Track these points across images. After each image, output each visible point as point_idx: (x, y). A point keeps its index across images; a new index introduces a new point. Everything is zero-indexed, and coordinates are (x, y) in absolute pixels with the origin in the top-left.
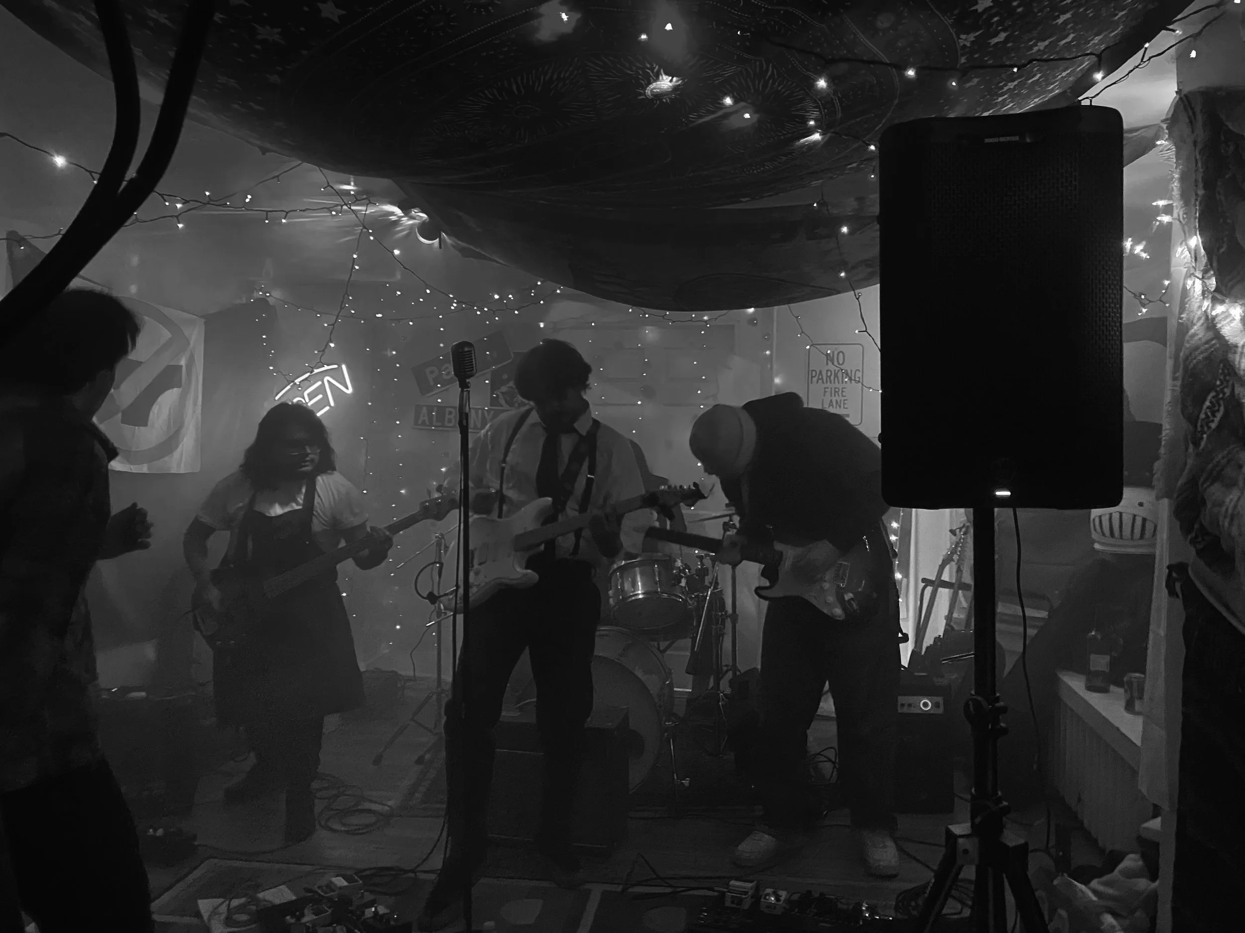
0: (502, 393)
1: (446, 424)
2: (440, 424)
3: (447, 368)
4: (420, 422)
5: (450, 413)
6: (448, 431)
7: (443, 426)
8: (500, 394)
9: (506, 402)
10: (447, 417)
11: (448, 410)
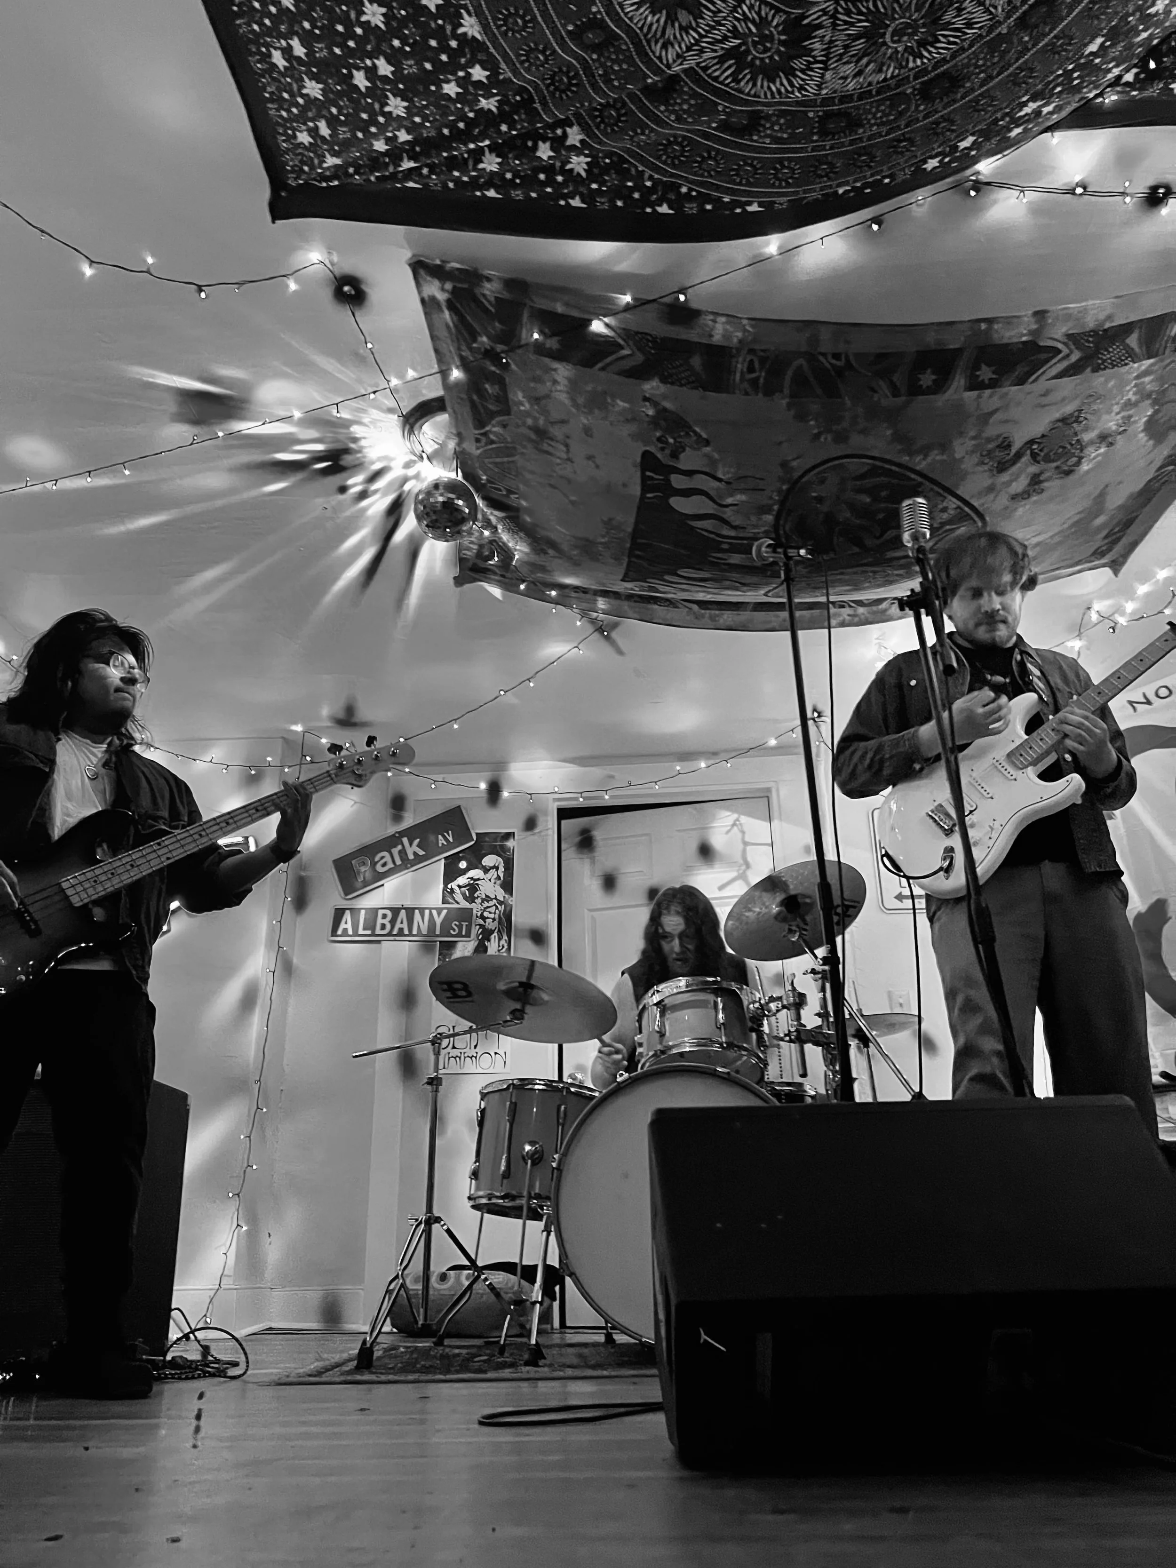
0: (459, 887)
1: (378, 931)
2: (369, 932)
3: (382, 858)
4: (339, 932)
5: (384, 916)
6: (379, 942)
7: (373, 935)
8: (457, 888)
9: (465, 898)
10: (380, 921)
11: (381, 912)
